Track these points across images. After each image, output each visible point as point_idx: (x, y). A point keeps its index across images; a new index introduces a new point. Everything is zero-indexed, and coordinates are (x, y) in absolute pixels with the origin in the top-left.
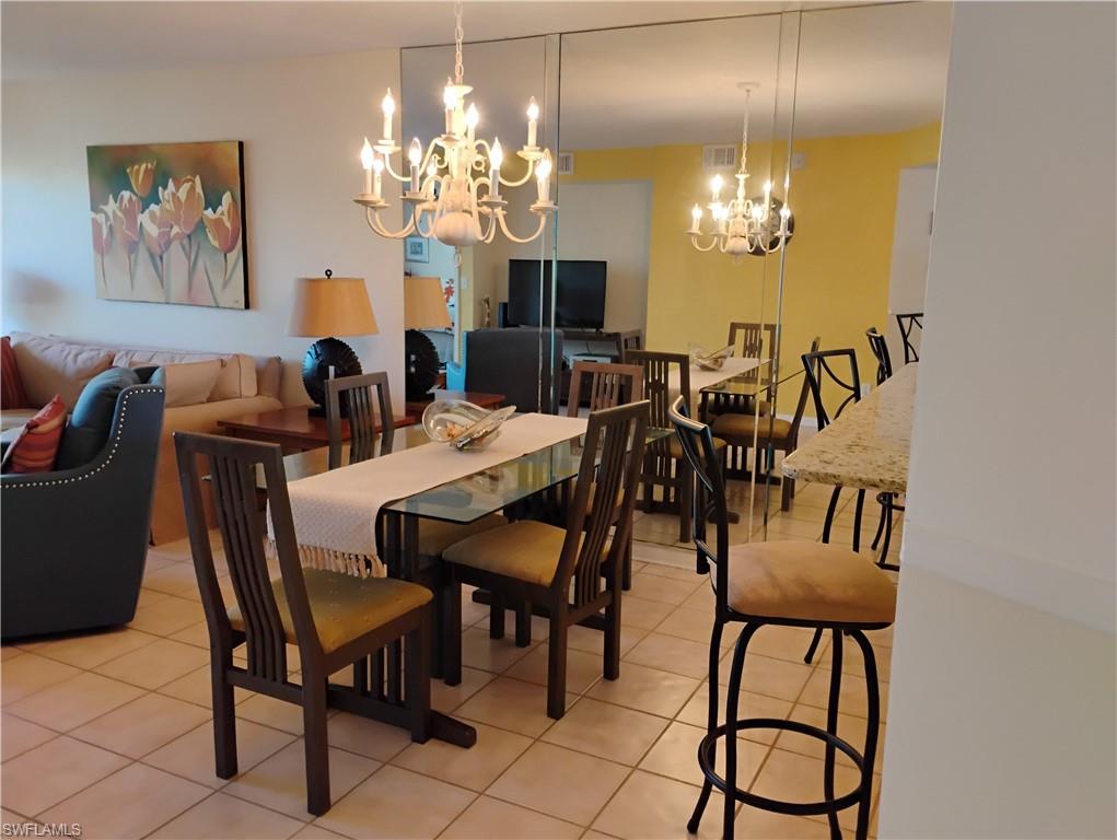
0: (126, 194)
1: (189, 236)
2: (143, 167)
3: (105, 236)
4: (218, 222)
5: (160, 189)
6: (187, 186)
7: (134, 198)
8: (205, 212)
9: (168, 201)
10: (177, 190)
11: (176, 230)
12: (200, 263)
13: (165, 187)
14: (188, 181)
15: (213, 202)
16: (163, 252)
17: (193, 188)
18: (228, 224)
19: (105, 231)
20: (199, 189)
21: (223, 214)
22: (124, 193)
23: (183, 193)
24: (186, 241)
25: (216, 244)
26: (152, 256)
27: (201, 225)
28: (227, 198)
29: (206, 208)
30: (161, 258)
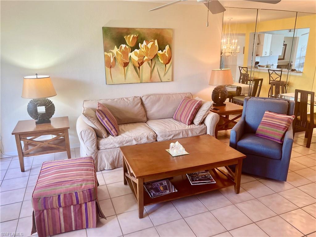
0: (123, 46)
1: (151, 60)
2: (132, 36)
3: (112, 61)
4: (163, 55)
5: (140, 44)
6: (151, 43)
7: (127, 47)
8: (158, 52)
9: (143, 48)
10: (147, 44)
11: (146, 58)
12: (156, 68)
13: (142, 43)
14: (152, 41)
15: (161, 48)
16: (140, 66)
17: (154, 44)
18: (167, 55)
19: (112, 60)
20: (156, 44)
21: (165, 52)
22: (122, 45)
23: (149, 45)
24: (150, 62)
25: (162, 62)
26: (135, 67)
27: (156, 56)
28: (167, 47)
29: (159, 50)
30: (139, 68)
